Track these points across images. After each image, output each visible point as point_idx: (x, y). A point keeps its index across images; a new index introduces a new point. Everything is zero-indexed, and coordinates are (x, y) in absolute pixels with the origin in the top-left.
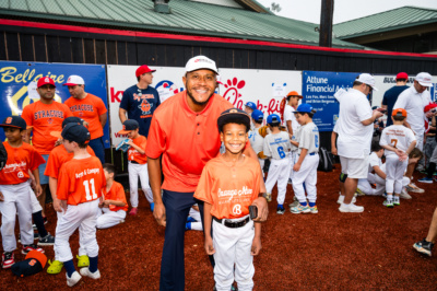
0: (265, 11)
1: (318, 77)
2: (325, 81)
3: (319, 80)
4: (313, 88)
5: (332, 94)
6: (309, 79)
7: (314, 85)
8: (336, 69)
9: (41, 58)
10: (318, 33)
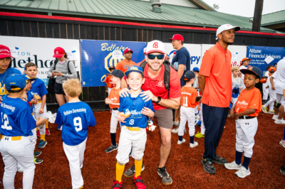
0: (211, 10)
1: (256, 49)
2: (260, 51)
3: (256, 51)
4: (252, 56)
5: (264, 59)
6: (251, 50)
7: (253, 54)
8: (267, 45)
9: (118, 39)
10: (251, 24)
